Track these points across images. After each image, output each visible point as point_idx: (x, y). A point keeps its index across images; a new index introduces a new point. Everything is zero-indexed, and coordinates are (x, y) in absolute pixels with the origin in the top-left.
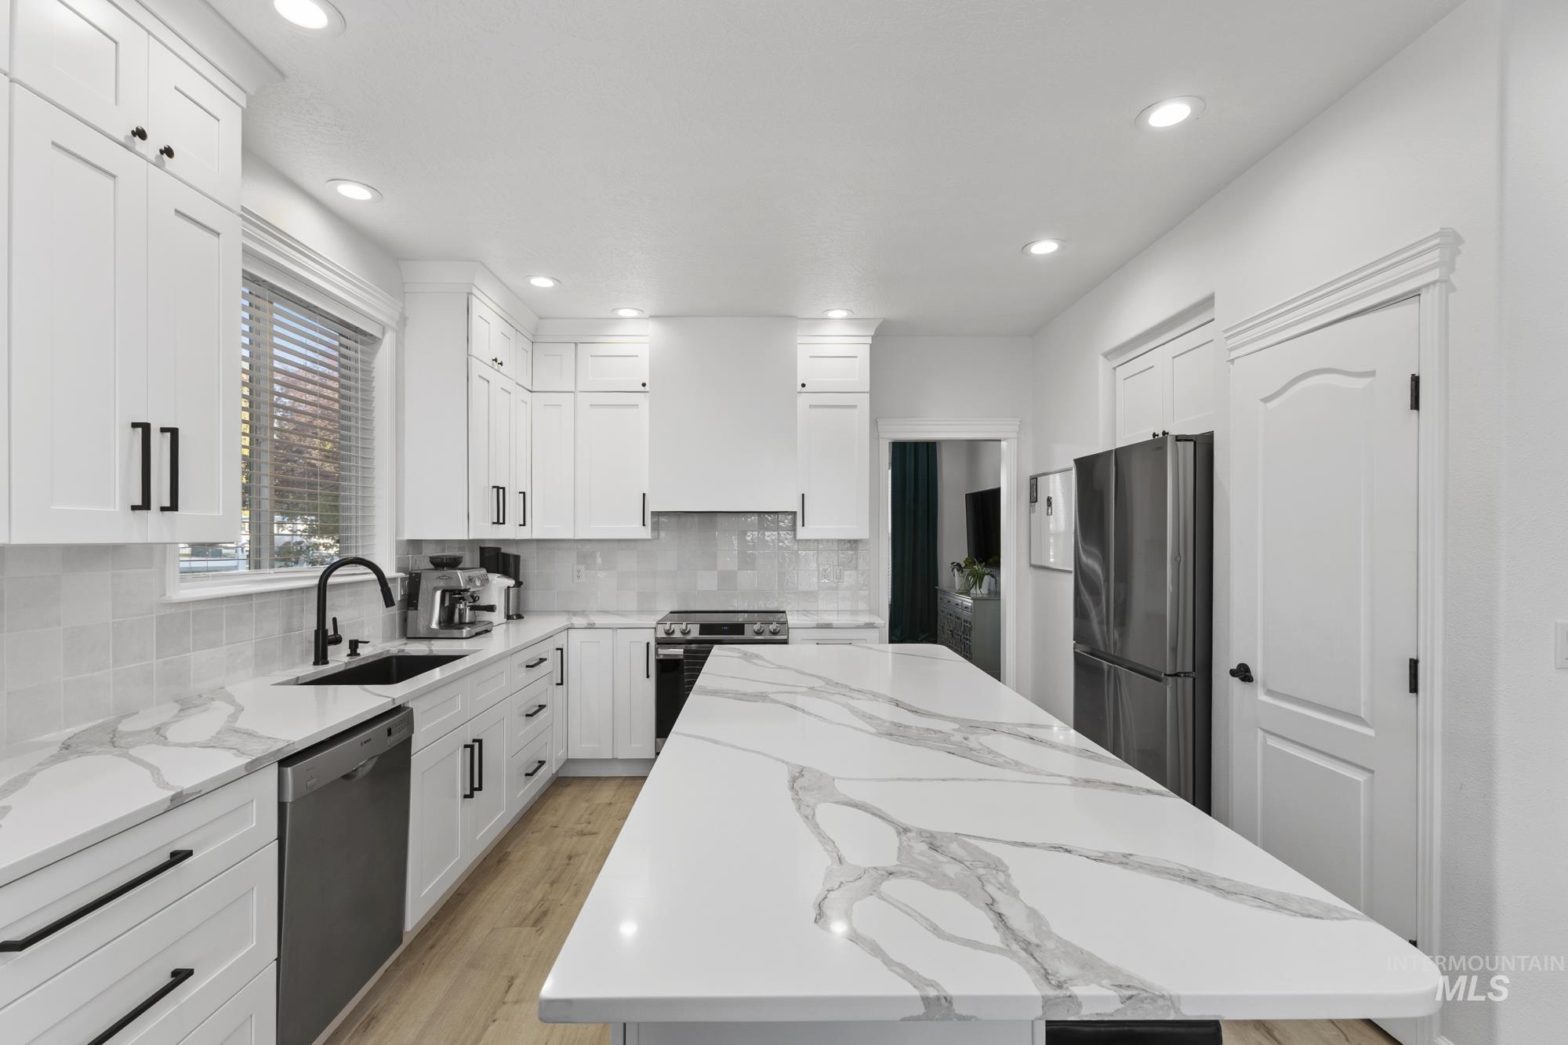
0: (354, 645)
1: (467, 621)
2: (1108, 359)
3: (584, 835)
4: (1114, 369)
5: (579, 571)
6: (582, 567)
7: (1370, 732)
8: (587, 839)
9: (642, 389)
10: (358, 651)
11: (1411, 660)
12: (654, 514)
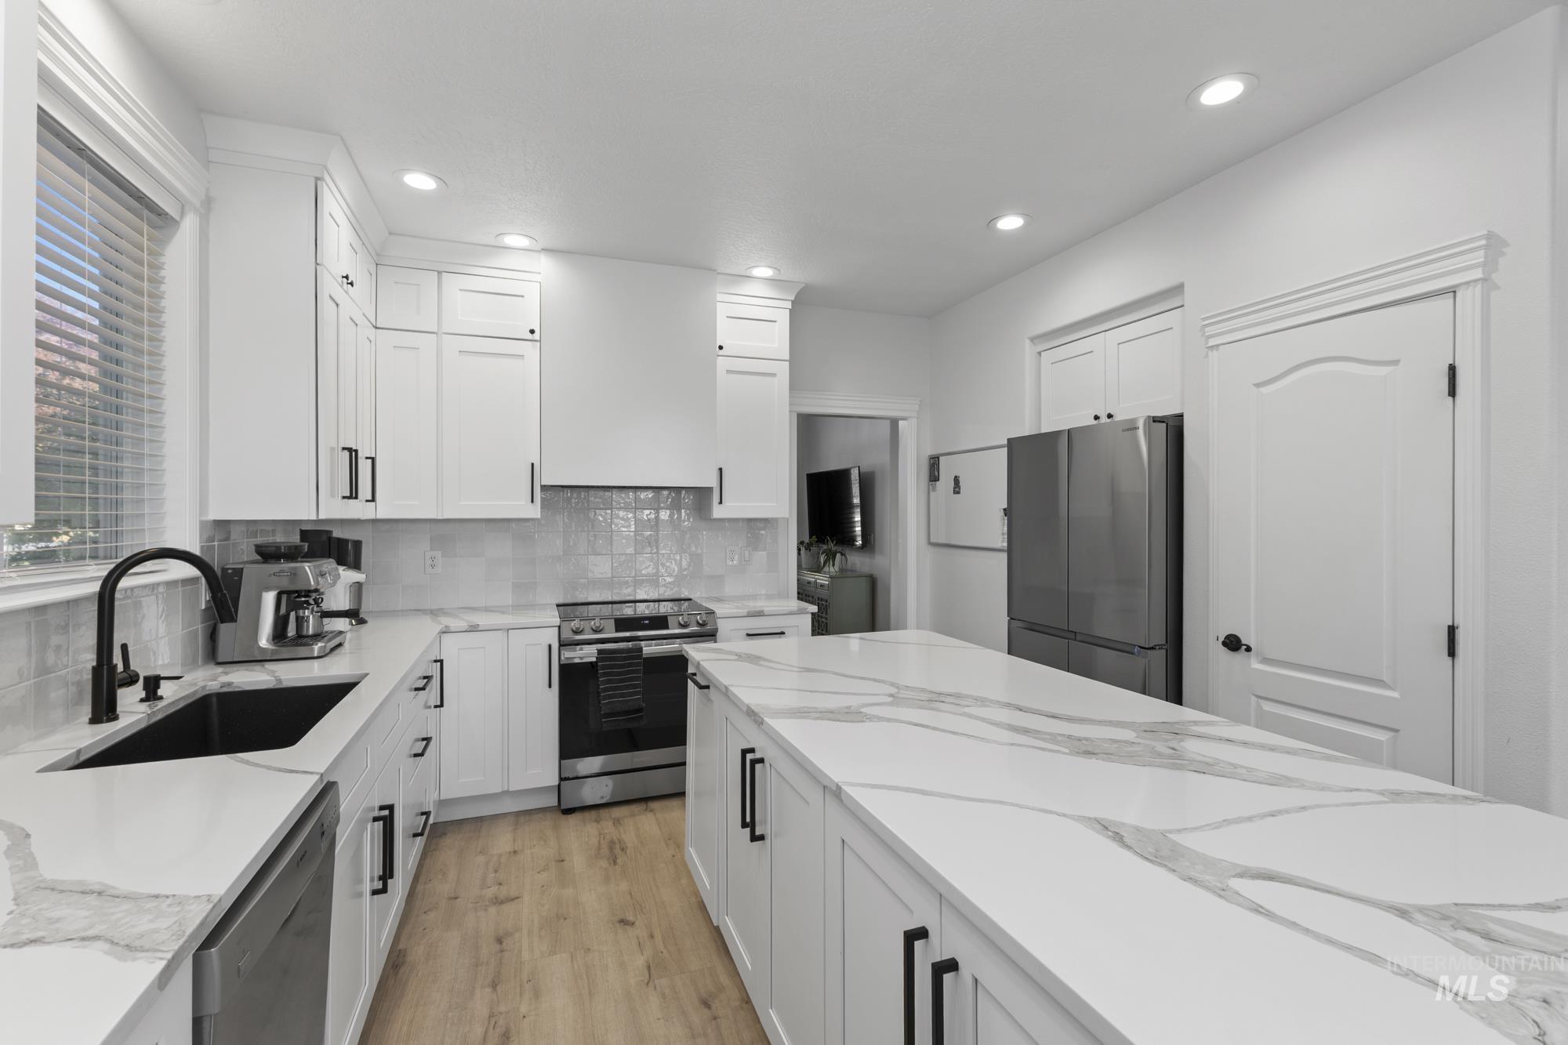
0: (152, 685)
1: (311, 632)
2: (1034, 344)
3: (502, 902)
4: (1040, 353)
5: (434, 559)
6: (438, 554)
7: (1396, 695)
8: (507, 908)
9: (530, 336)
10: (160, 692)
11: (1449, 627)
12: (544, 488)
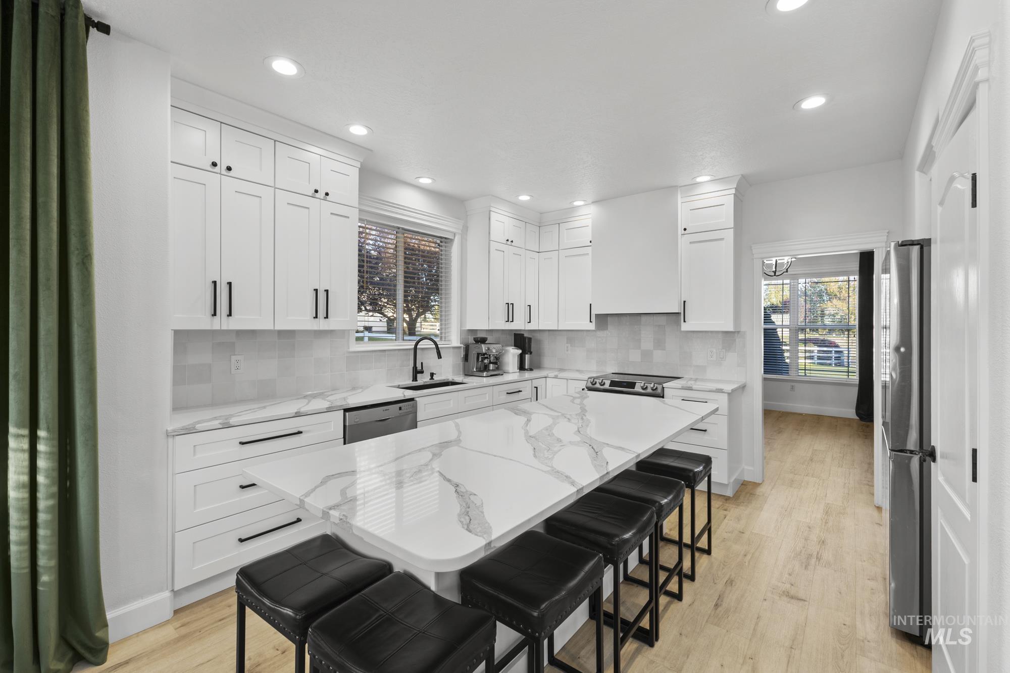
0: (432, 375)
1: (491, 369)
5: (567, 347)
6: (569, 345)
9: (590, 244)
10: (434, 377)
12: (597, 315)
